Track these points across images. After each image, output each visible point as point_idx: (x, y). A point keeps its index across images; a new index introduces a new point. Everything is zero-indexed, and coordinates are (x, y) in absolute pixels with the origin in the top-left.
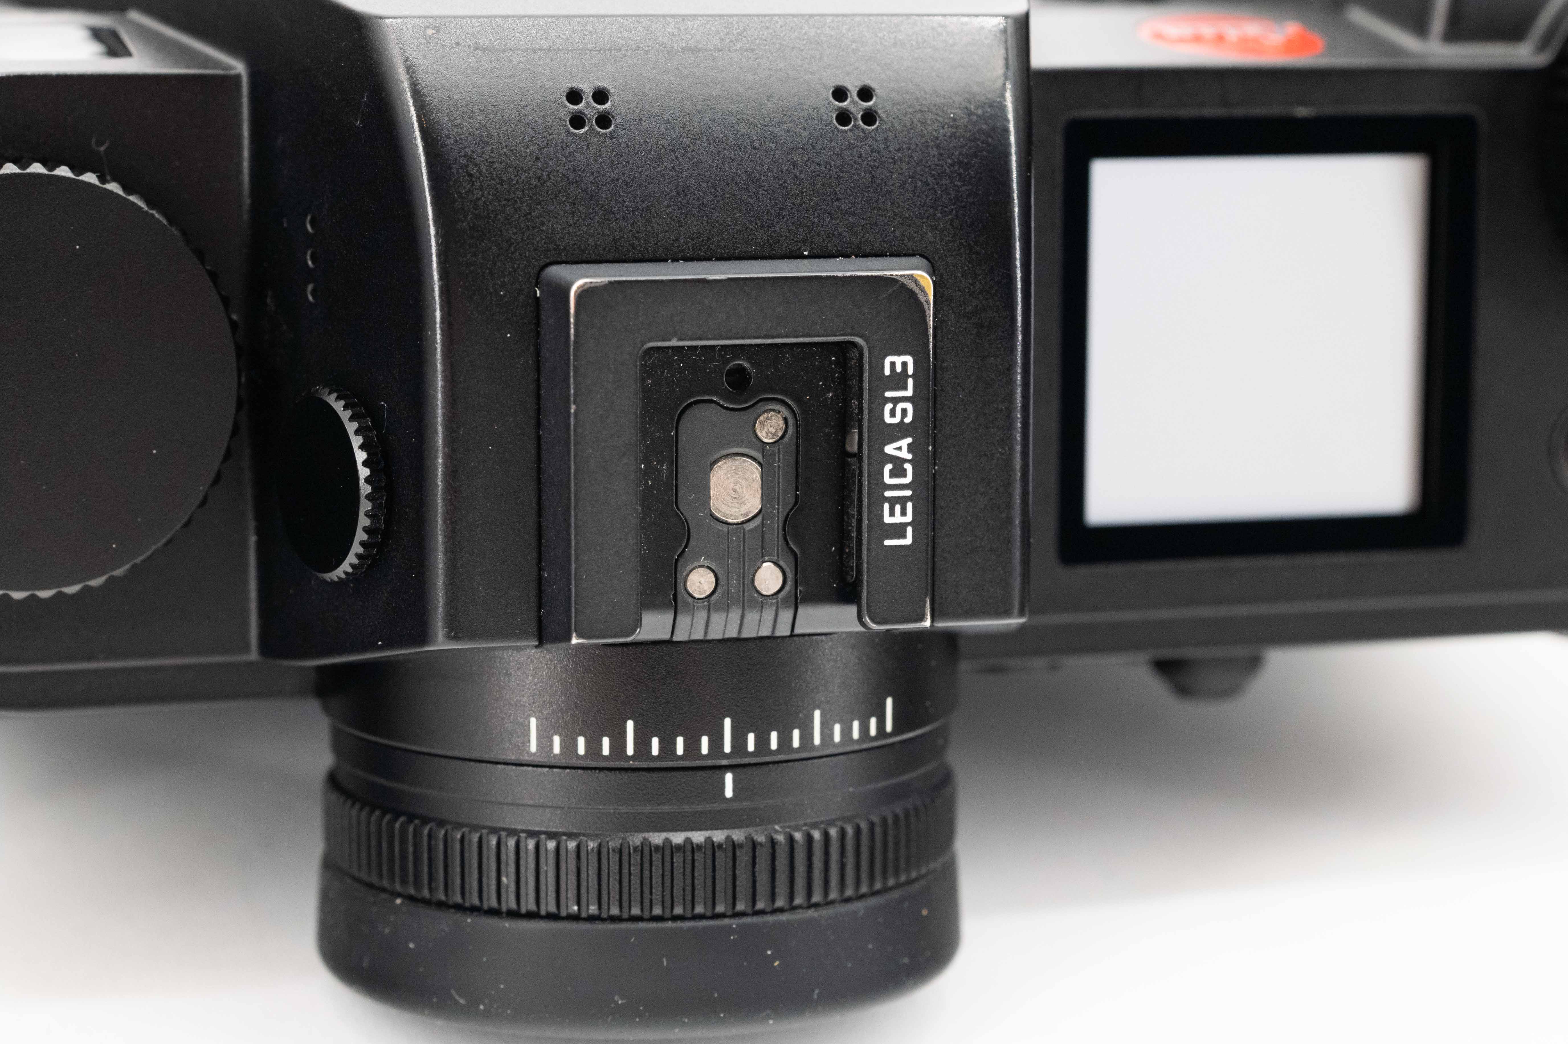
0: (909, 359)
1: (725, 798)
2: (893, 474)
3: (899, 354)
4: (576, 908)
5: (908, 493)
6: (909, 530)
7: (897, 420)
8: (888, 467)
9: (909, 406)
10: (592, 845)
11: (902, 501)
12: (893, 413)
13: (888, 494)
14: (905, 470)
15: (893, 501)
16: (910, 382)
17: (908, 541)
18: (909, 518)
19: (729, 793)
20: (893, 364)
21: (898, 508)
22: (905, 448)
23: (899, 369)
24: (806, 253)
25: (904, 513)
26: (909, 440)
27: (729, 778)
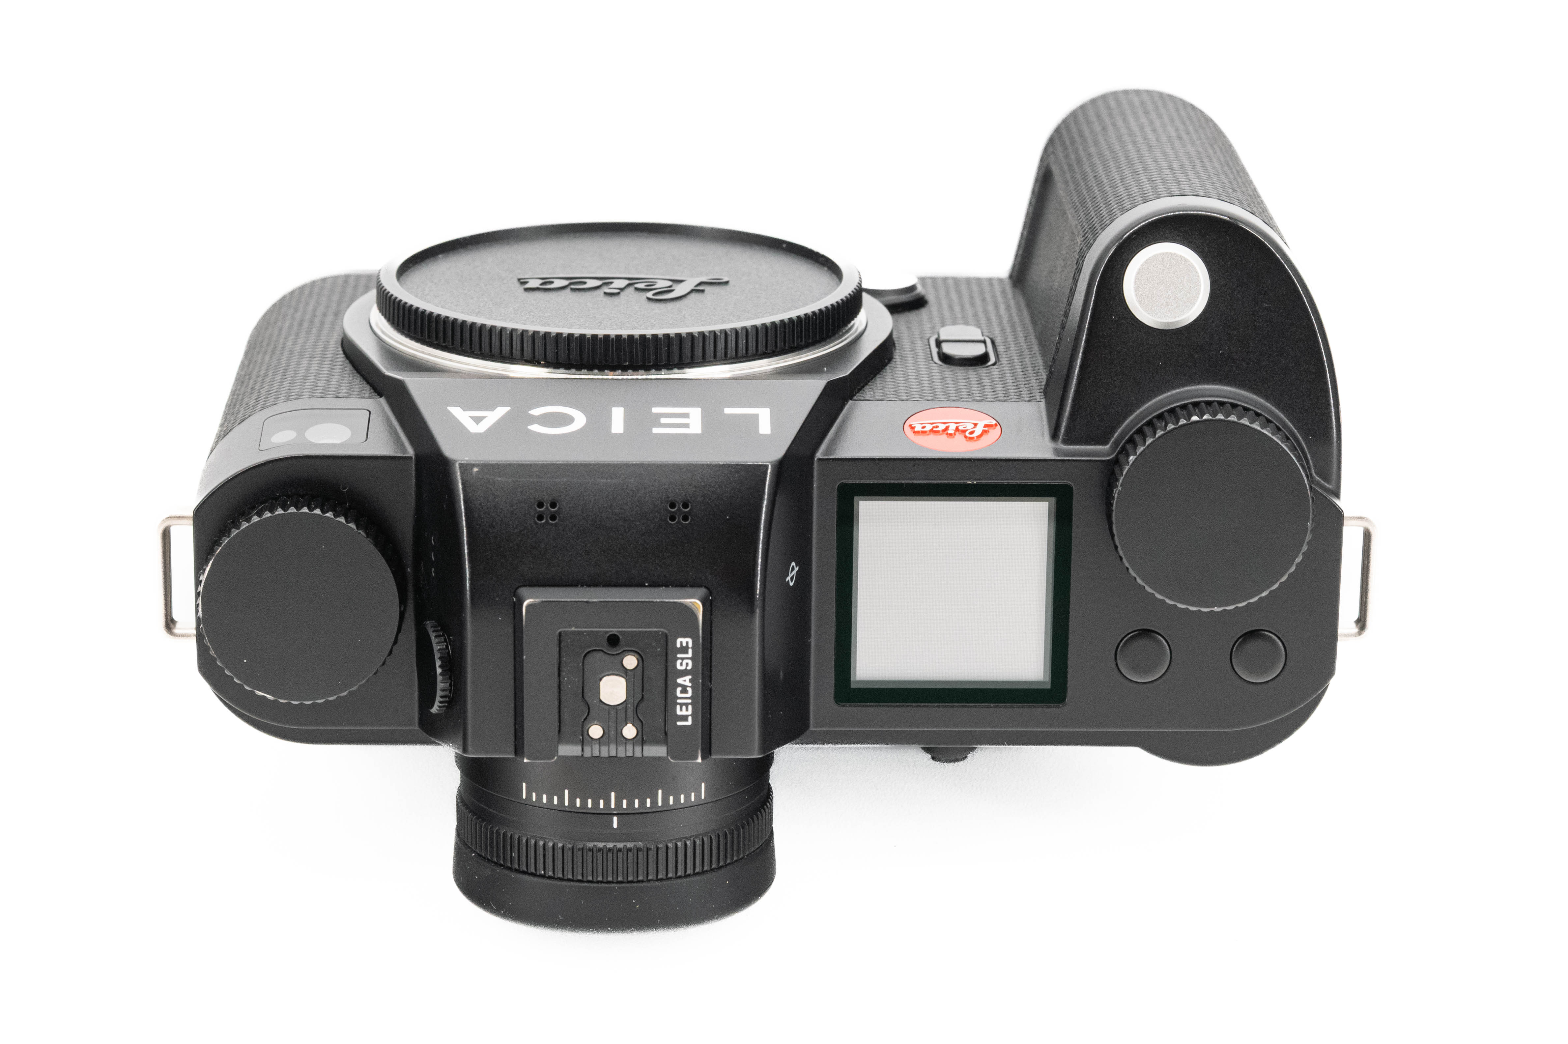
0: (690, 640)
1: (613, 828)
2: (682, 692)
3: (685, 637)
4: (543, 872)
5: (689, 701)
6: (690, 718)
7: (683, 668)
8: (679, 689)
9: (690, 662)
10: (560, 845)
11: (687, 705)
12: (681, 664)
13: (679, 701)
14: (687, 691)
15: (681, 705)
16: (690, 651)
17: (689, 722)
18: (690, 712)
19: (615, 826)
20: (681, 643)
21: (684, 708)
22: (688, 681)
23: (684, 645)
24: (647, 584)
25: (687, 710)
26: (690, 677)
27: (615, 819)
